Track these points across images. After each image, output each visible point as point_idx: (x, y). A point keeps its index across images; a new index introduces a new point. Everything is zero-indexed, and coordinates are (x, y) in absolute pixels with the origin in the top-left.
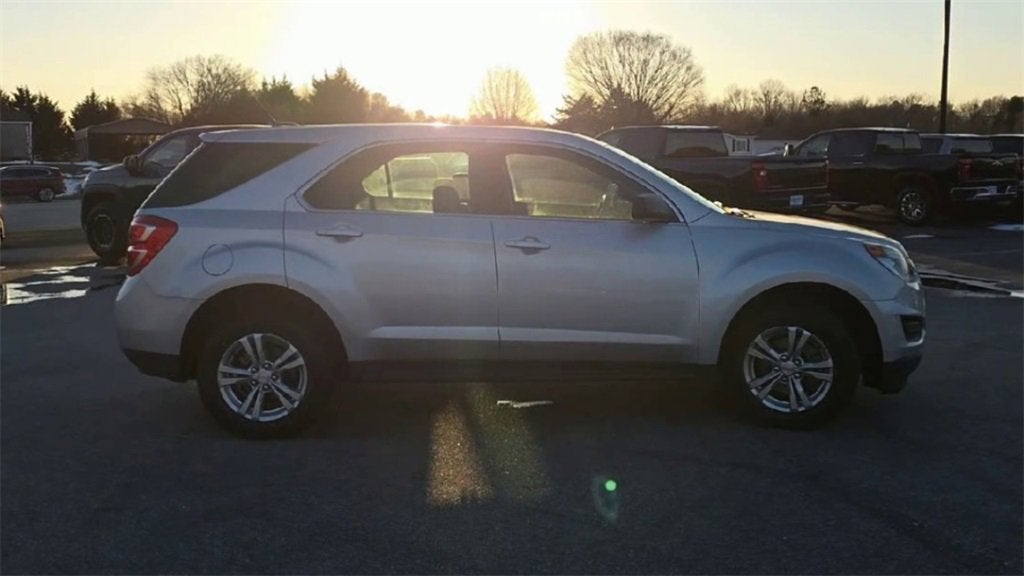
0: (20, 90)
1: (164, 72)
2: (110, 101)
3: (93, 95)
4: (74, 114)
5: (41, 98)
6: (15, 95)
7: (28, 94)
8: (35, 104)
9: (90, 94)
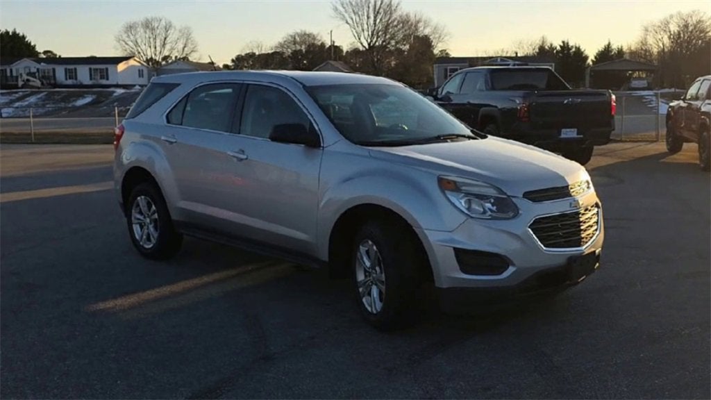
0: (563, 42)
1: (654, 26)
2: (620, 47)
3: (609, 44)
4: (596, 58)
5: (576, 47)
6: (560, 46)
7: (568, 45)
8: (571, 51)
9: (607, 43)
